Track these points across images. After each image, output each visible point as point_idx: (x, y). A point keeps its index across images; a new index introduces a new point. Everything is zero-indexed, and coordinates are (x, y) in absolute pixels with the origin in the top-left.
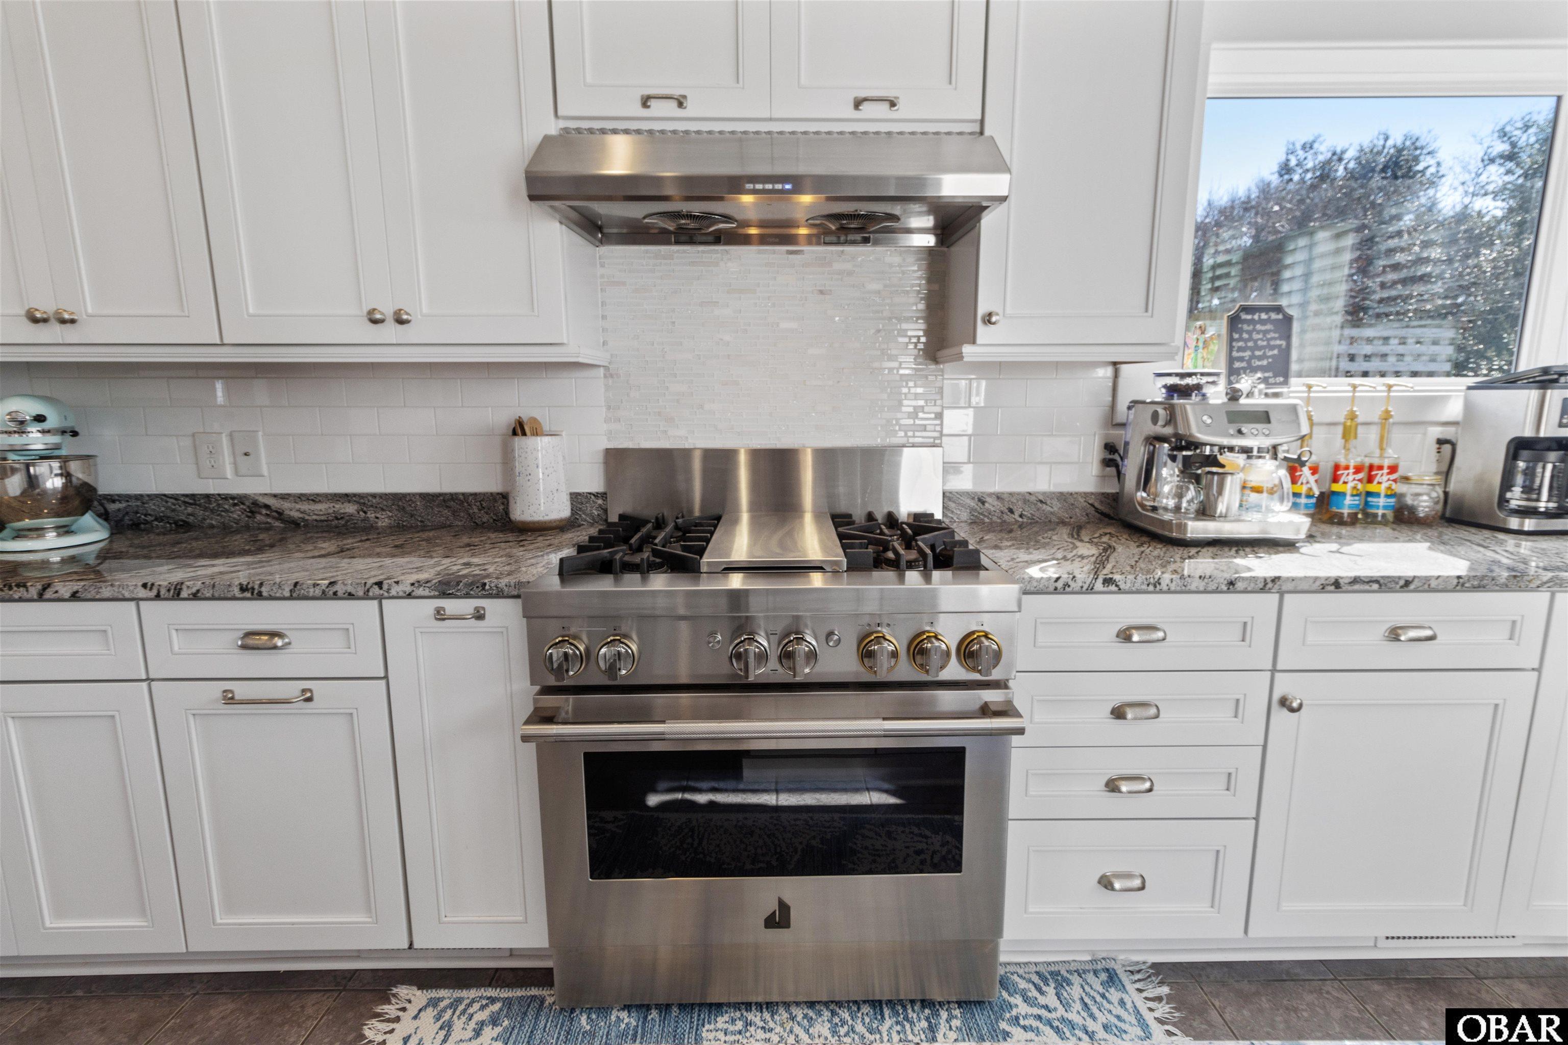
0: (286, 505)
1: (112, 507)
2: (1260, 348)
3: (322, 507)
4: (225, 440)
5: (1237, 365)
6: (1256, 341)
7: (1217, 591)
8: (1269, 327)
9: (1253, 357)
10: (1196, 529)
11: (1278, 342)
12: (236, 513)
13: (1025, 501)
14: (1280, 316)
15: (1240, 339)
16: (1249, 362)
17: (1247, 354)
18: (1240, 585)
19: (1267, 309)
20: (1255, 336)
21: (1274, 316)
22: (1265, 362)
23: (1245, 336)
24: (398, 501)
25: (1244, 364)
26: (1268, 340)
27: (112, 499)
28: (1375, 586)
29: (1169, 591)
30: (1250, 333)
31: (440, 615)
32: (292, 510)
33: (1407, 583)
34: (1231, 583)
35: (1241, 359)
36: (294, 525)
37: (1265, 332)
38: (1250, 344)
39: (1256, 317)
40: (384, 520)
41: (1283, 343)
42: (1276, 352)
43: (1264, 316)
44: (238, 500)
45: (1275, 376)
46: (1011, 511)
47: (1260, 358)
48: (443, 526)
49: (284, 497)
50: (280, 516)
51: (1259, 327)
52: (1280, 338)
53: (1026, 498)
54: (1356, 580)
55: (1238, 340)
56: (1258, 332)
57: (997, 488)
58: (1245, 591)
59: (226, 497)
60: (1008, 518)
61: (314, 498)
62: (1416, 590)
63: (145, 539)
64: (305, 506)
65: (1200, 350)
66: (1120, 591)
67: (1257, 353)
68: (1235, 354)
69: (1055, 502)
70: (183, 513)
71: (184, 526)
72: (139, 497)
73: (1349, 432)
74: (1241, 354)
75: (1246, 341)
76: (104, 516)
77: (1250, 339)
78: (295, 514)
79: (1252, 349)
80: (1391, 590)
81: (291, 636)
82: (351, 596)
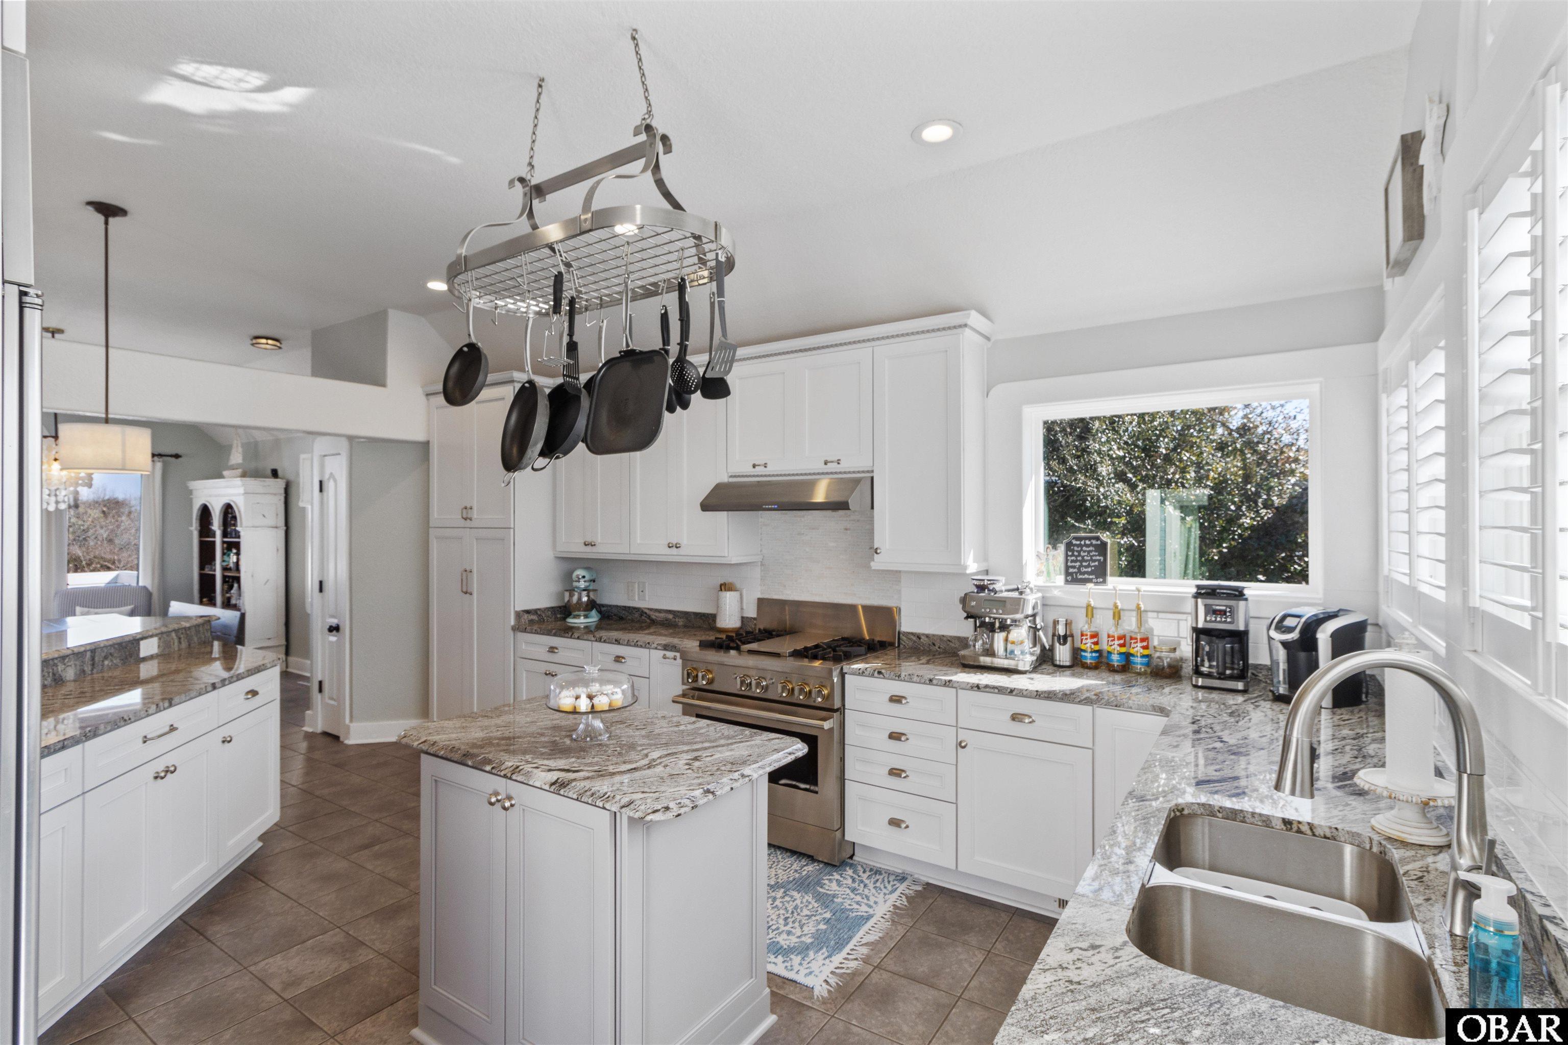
0: (651, 613)
1: (603, 609)
2: (1086, 561)
3: (662, 615)
4: (636, 585)
5: (1071, 570)
6: (1083, 557)
7: (924, 683)
8: (1091, 548)
9: (1081, 566)
10: (986, 660)
11: (1098, 558)
12: (637, 615)
13: (941, 640)
14: (1099, 542)
15: (1073, 555)
16: (1079, 569)
17: (1078, 564)
18: (934, 682)
19: (1090, 539)
20: (1082, 554)
21: (1094, 542)
22: (1089, 570)
23: (1076, 553)
24: (686, 614)
25: (1076, 570)
26: (1091, 556)
27: (603, 606)
28: (996, 691)
29: (904, 681)
30: (1079, 552)
31: (665, 657)
32: (654, 616)
33: (1012, 691)
34: (931, 680)
35: (1074, 567)
36: (653, 622)
37: (1089, 552)
38: (1079, 558)
39: (1083, 543)
40: (681, 622)
41: (1102, 558)
42: (1097, 563)
43: (1088, 542)
44: (637, 609)
45: (1097, 578)
46: (934, 644)
47: (1086, 567)
48: (700, 627)
49: (651, 610)
50: (649, 617)
51: (1084, 548)
52: (1099, 555)
53: (941, 638)
54: (986, 686)
55: (1071, 556)
56: (1085, 552)
57: (927, 632)
58: (937, 685)
59: (634, 608)
60: (932, 648)
61: (660, 611)
62: (1016, 695)
63: (611, 622)
64: (657, 614)
65: (1051, 561)
66: (884, 678)
67: (1084, 564)
68: (1069, 564)
69: (956, 641)
70: (623, 613)
71: (621, 618)
72: (610, 606)
73: (1117, 615)
74: (1073, 564)
75: (1076, 556)
76: (600, 612)
77: (1079, 555)
78: (654, 617)
79: (1081, 562)
80: (1004, 694)
81: (628, 659)
82: (641, 646)
